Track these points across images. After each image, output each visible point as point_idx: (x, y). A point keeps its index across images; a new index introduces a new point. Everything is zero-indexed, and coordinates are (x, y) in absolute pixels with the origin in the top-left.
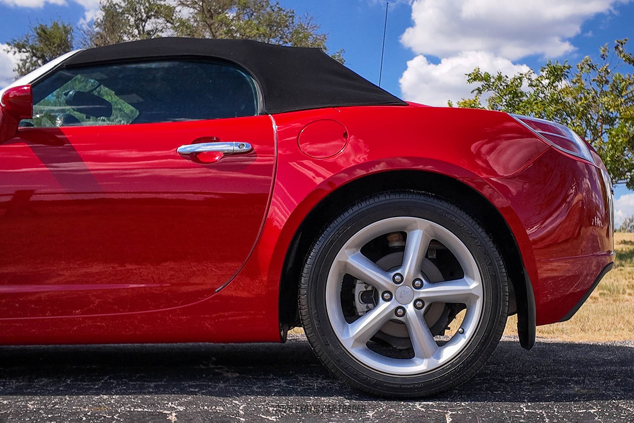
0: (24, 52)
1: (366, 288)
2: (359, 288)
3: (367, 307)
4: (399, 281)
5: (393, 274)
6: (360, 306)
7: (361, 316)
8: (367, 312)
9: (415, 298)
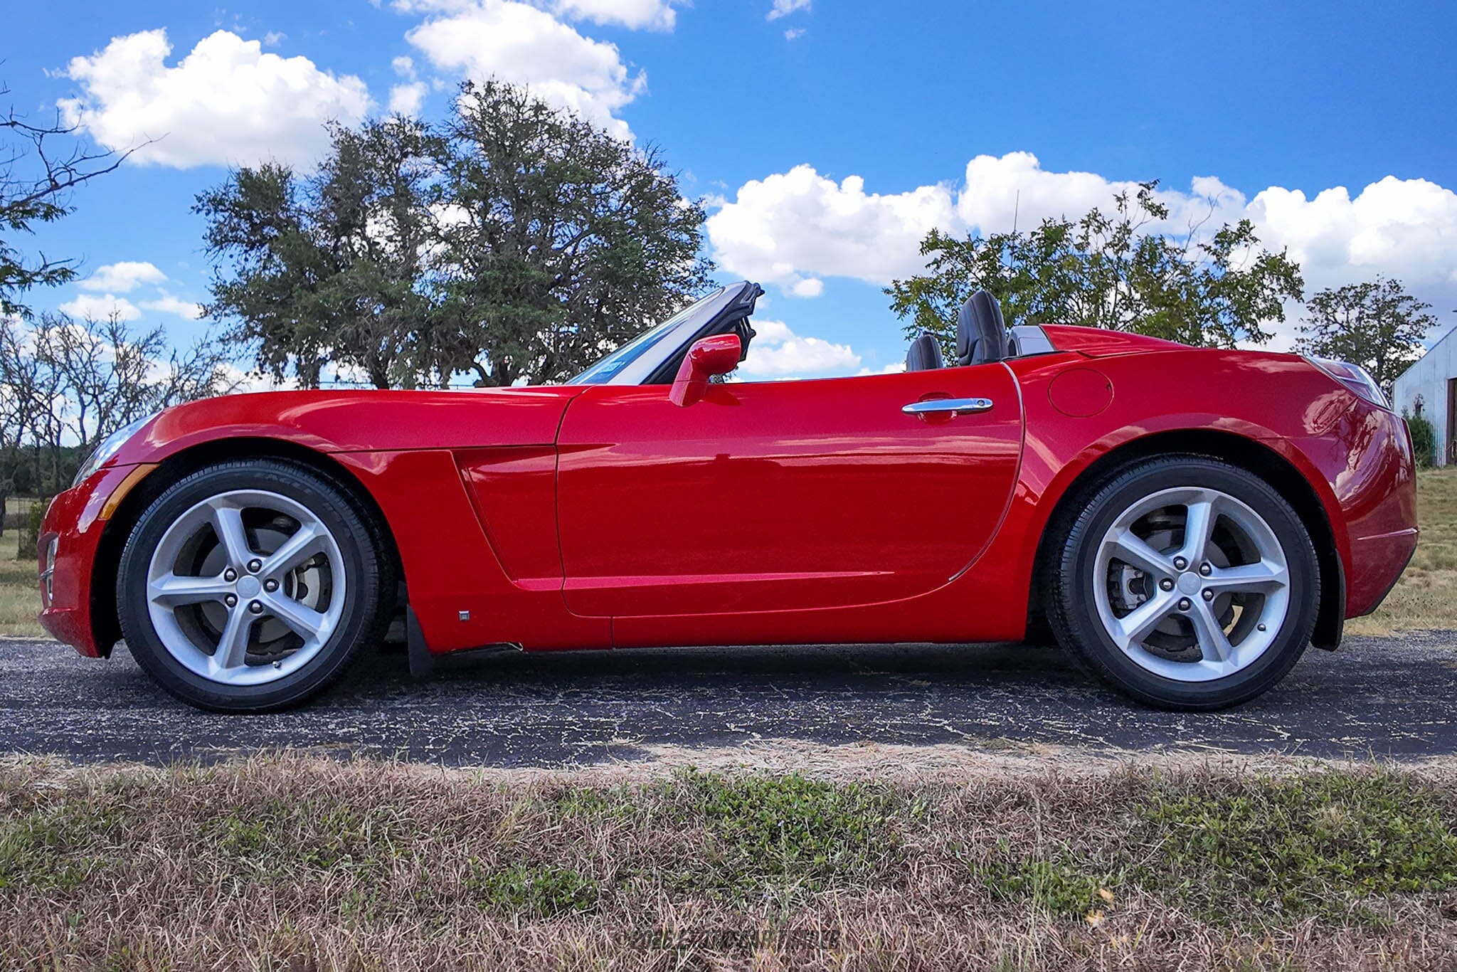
0: (222, 211)
1: (1136, 574)
2: (1127, 575)
3: (1138, 598)
4: (1181, 565)
5: (1172, 557)
6: (1130, 598)
7: (1131, 611)
8: (1138, 605)
9: (1203, 587)
